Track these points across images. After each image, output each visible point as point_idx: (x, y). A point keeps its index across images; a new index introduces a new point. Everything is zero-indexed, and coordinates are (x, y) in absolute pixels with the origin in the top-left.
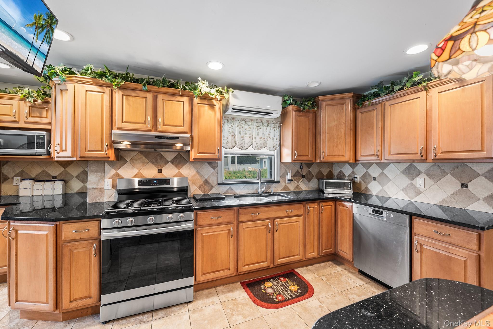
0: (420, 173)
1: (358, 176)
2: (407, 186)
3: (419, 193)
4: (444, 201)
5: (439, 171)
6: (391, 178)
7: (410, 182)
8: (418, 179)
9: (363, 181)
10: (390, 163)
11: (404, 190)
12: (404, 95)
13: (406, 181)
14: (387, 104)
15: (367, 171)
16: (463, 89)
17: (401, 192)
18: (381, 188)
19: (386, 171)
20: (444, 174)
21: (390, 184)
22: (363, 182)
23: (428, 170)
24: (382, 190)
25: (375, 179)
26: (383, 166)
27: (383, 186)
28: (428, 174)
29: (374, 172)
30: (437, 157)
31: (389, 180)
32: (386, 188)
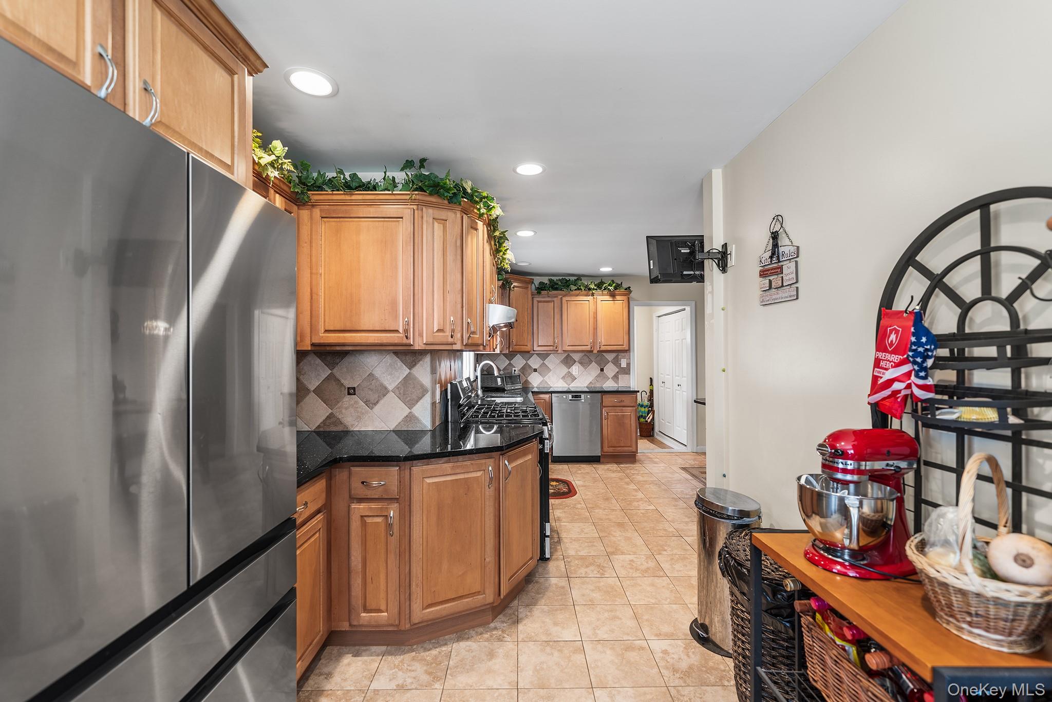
0: (575, 361)
1: (516, 369)
2: (566, 374)
3: (574, 379)
4: (591, 383)
5: (587, 359)
6: (551, 369)
7: (568, 370)
8: (574, 367)
9: (523, 373)
10: (551, 354)
11: (563, 378)
12: (577, 295)
13: (564, 370)
14: (565, 299)
15: (527, 363)
16: (614, 303)
17: (561, 380)
18: (542, 379)
19: (546, 362)
20: (591, 362)
21: (550, 374)
22: (522, 375)
23: (580, 359)
24: (543, 381)
25: (535, 370)
26: (544, 356)
27: (544, 377)
28: (581, 363)
29: (535, 362)
30: (601, 349)
31: (549, 370)
32: (546, 378)
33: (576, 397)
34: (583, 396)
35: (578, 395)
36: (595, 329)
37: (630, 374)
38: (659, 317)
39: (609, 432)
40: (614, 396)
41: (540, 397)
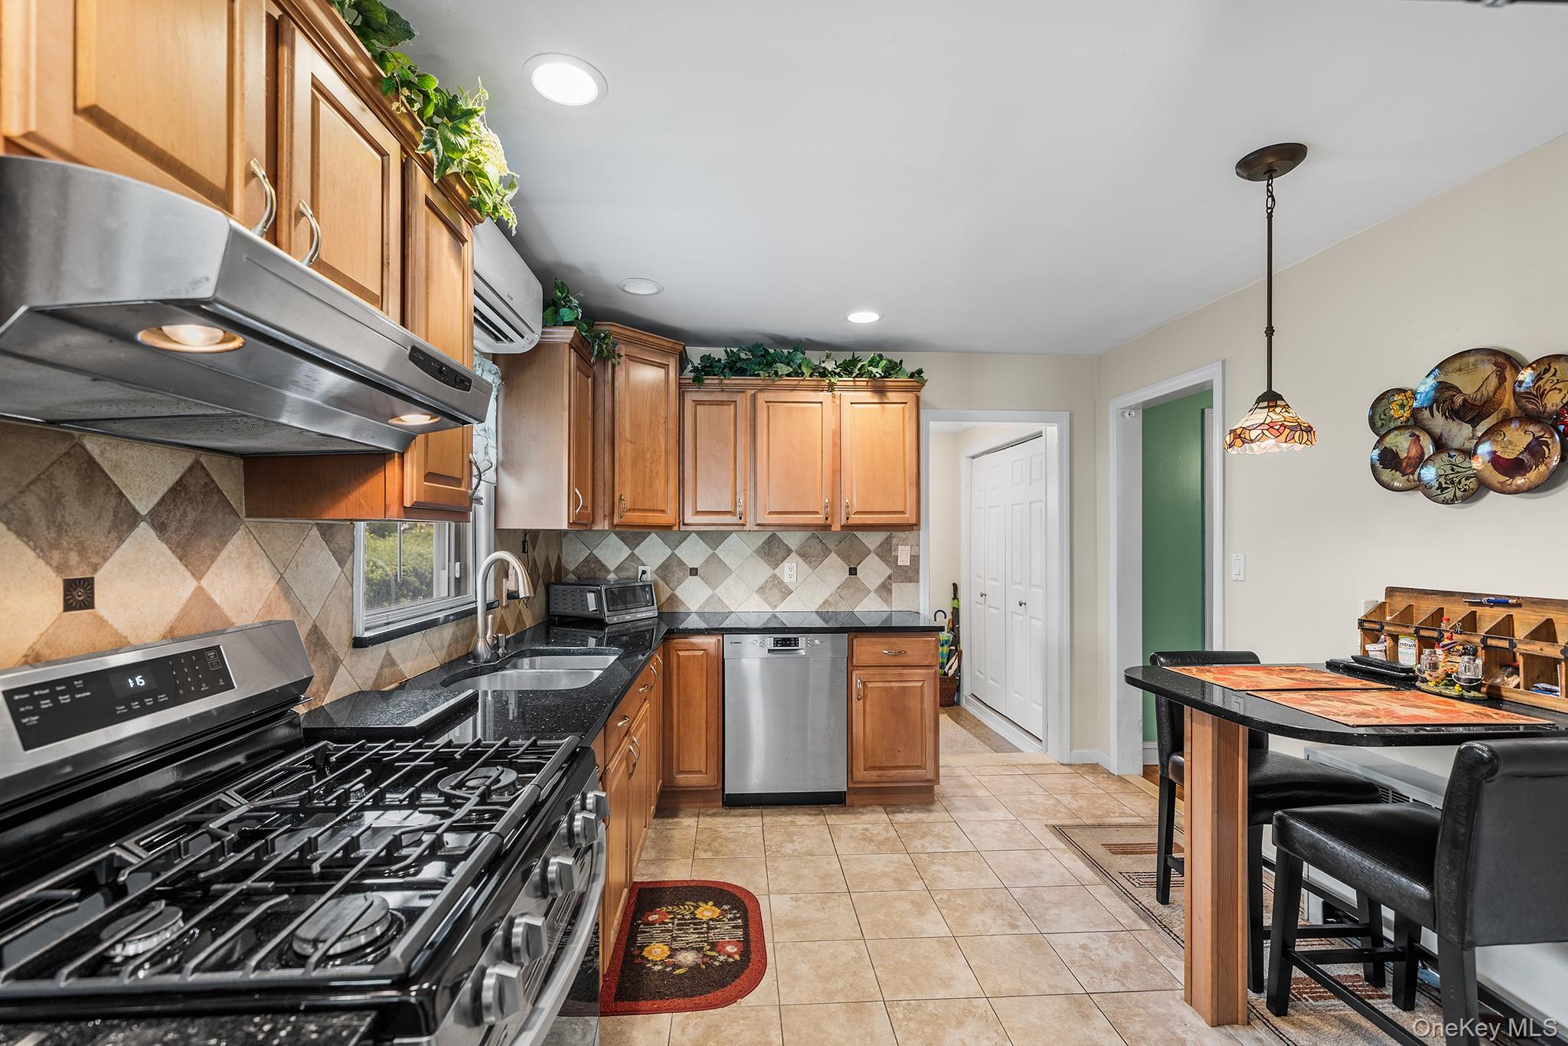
0: (789, 551)
1: (648, 569)
2: (767, 582)
3: (787, 592)
4: (826, 602)
5: (819, 547)
6: (732, 567)
7: (771, 572)
8: (786, 564)
9: (664, 579)
10: (731, 532)
11: (761, 590)
13: (762, 571)
14: (762, 397)
15: (673, 554)
17: (756, 596)
18: (710, 592)
19: (720, 552)
20: (826, 552)
21: (730, 581)
22: (661, 583)
23: (802, 546)
24: (712, 596)
25: (694, 572)
26: (714, 537)
27: (714, 588)
28: (803, 555)
29: (692, 553)
30: (850, 522)
31: (727, 571)
32: (720, 591)
33: (786, 642)
34: (802, 640)
35: (789, 639)
36: (837, 471)
37: (918, 581)
38: (973, 458)
39: (868, 729)
40: (880, 640)
41: (693, 644)
